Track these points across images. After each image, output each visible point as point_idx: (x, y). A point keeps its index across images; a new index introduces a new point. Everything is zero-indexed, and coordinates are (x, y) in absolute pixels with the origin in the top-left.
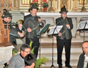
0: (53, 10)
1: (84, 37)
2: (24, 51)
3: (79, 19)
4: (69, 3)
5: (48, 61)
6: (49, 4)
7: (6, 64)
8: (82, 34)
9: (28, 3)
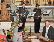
0: (31, 5)
1: (46, 18)
2: (20, 24)
3: (43, 9)
4: (39, 1)
5: (28, 29)
6: (29, 2)
7: (8, 31)
8: (45, 17)
9: (19, 1)
